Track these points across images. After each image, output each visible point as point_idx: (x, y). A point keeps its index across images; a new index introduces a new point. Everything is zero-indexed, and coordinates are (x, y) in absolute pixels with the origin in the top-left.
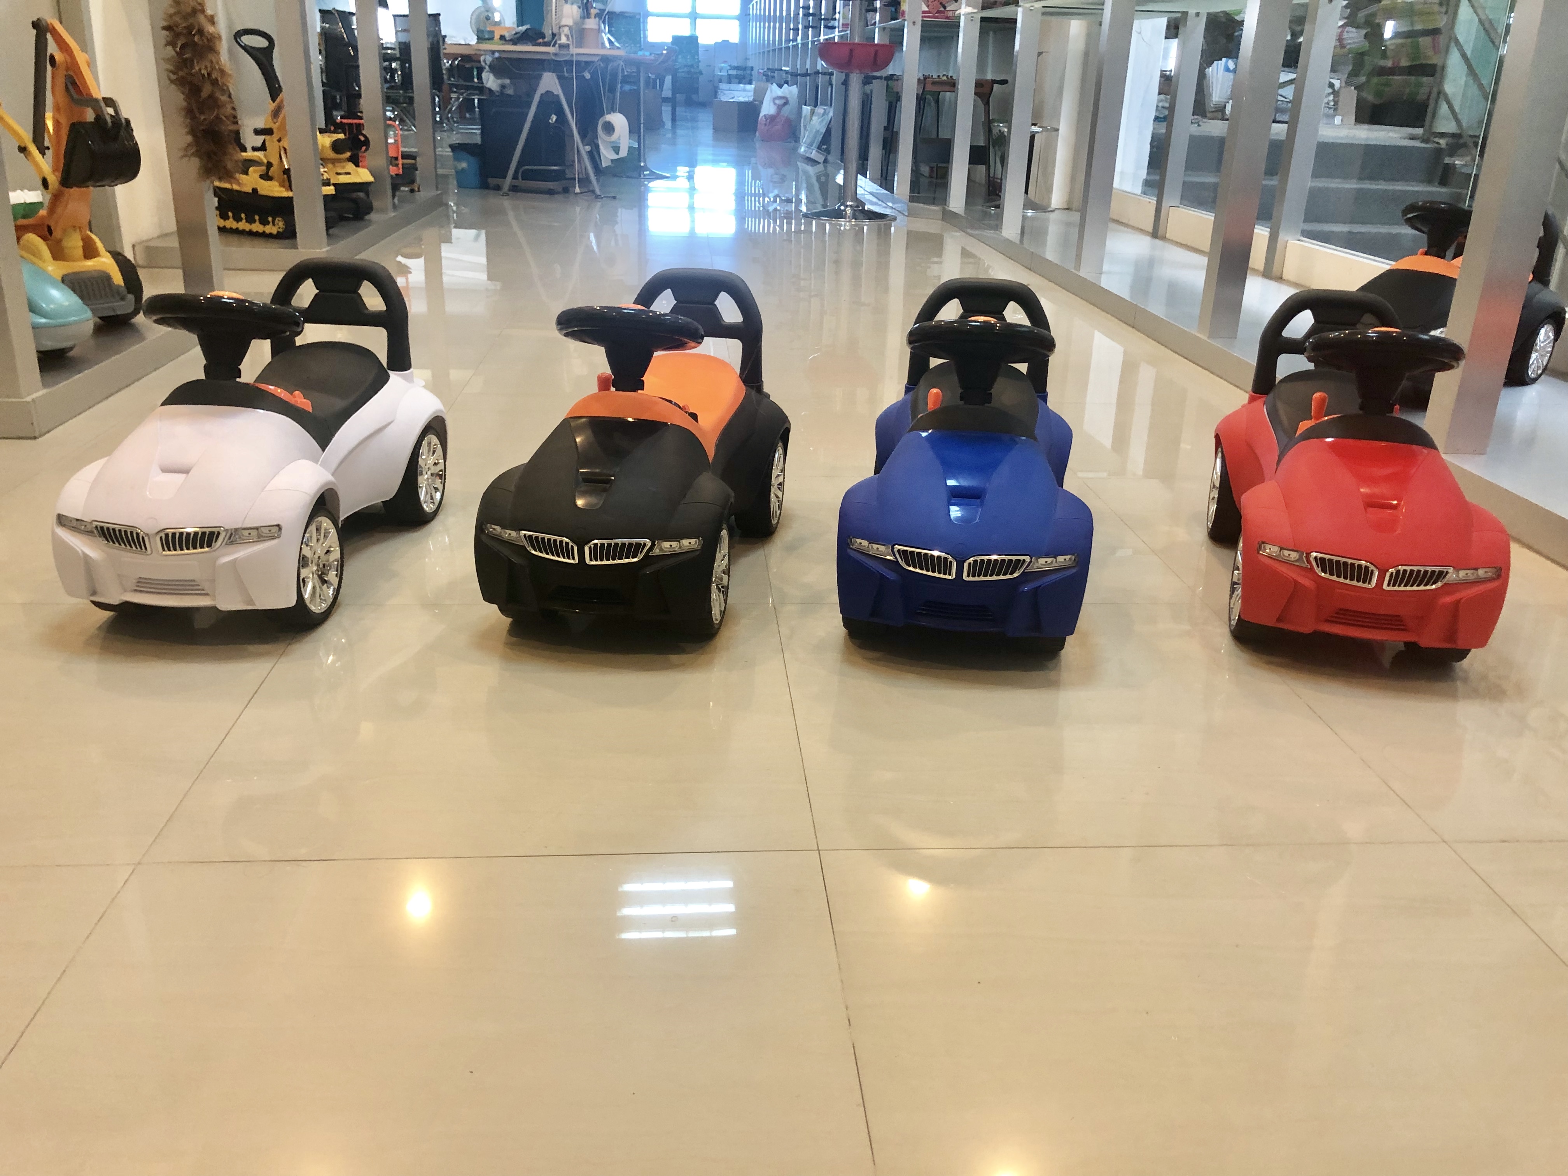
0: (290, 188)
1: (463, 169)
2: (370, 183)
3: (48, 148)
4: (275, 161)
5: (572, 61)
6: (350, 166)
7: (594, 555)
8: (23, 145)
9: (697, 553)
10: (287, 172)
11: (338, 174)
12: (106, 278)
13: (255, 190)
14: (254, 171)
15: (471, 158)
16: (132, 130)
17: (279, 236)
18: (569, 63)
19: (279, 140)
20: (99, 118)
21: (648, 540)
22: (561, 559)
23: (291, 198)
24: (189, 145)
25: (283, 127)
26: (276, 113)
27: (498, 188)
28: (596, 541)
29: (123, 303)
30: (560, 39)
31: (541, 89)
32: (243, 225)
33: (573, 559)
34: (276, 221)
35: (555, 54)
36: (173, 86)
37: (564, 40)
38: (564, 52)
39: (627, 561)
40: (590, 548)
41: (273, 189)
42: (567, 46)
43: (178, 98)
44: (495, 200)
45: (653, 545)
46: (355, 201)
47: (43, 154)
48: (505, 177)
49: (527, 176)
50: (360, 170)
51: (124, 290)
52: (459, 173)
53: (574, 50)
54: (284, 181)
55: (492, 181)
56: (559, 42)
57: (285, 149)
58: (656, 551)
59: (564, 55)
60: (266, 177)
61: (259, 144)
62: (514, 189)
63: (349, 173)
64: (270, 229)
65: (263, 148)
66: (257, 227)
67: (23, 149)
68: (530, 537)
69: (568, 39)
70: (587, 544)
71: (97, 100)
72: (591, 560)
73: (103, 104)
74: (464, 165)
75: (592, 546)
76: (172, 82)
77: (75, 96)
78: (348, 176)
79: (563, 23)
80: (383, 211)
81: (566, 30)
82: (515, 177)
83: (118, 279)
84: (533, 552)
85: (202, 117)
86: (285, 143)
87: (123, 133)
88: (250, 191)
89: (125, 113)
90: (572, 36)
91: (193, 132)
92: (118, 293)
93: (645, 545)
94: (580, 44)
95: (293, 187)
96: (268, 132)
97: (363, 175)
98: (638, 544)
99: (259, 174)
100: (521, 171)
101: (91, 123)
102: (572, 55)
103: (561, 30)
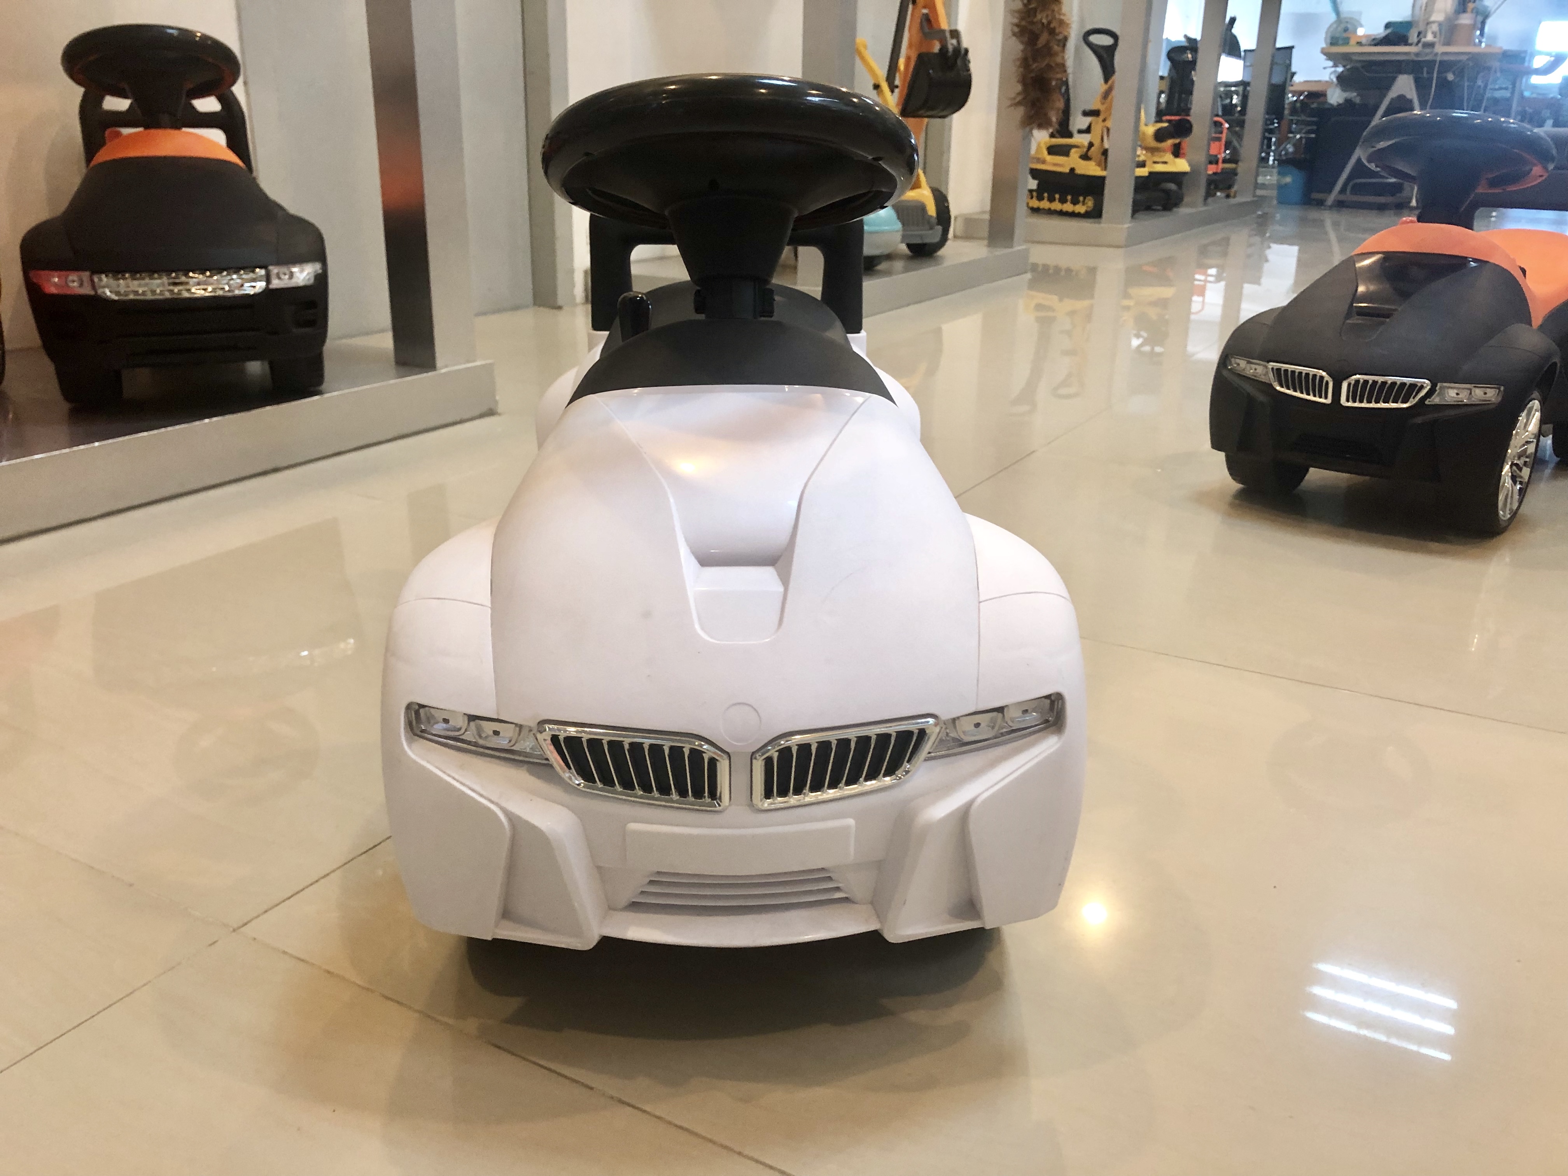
0: (1105, 169)
1: (1286, 185)
2: (1184, 174)
3: (897, 87)
4: (1097, 143)
5: (1435, 61)
6: (1169, 157)
7: (1353, 395)
8: (877, 83)
9: (1494, 406)
10: (1105, 153)
11: (1155, 162)
12: (922, 208)
13: (1072, 170)
14: (1076, 152)
15: (1296, 171)
16: (969, 62)
17: (1087, 215)
18: (1431, 64)
19: (1104, 120)
20: (944, 49)
21: (1427, 381)
22: (1311, 398)
23: (1103, 179)
24: (1019, 94)
25: (1109, 109)
26: (1106, 95)
27: (1320, 203)
28: (1358, 376)
29: (930, 232)
30: (1425, 37)
31: (1393, 93)
32: (1057, 206)
33: (1326, 398)
34: (1086, 201)
35: (1417, 54)
36: (1014, 38)
37: (1429, 38)
38: (1428, 50)
39: (1394, 405)
40: (1349, 385)
41: (1091, 169)
42: (1431, 45)
43: (1017, 47)
44: (1314, 214)
45: (1434, 386)
46: (1167, 192)
47: (892, 91)
48: (1330, 191)
49: (1358, 189)
50: (1178, 160)
51: (934, 221)
52: (1281, 188)
53: (1440, 49)
54: (1100, 161)
55: (1315, 196)
56: (1423, 40)
57: (1108, 130)
58: (1435, 400)
59: (1427, 54)
60: (1085, 157)
61: (1084, 126)
62: (1340, 205)
63: (1165, 163)
64: (1080, 209)
65: (1088, 130)
66: (1068, 207)
67: (877, 87)
68: (1279, 370)
69: (1435, 37)
70: (1345, 379)
71: (943, 31)
72: (1348, 400)
73: (948, 35)
74: (1288, 179)
75: (1353, 382)
76: (1014, 34)
77: (927, 30)
78: (1165, 165)
79: (1433, 19)
80: (1192, 205)
81: (1435, 27)
82: (1343, 191)
83: (932, 210)
84: (1278, 388)
85: (1034, 66)
86: (1109, 124)
87: (959, 62)
88: (1067, 171)
89: (965, 44)
90: (1440, 34)
91: (1024, 81)
92: (929, 222)
93: (1422, 387)
94: (1448, 43)
95: (1109, 165)
96: (1095, 113)
97: (1181, 165)
98: (1413, 386)
99: (1079, 155)
100: (1351, 184)
101: (936, 54)
102: (1436, 54)
103: (1429, 26)
